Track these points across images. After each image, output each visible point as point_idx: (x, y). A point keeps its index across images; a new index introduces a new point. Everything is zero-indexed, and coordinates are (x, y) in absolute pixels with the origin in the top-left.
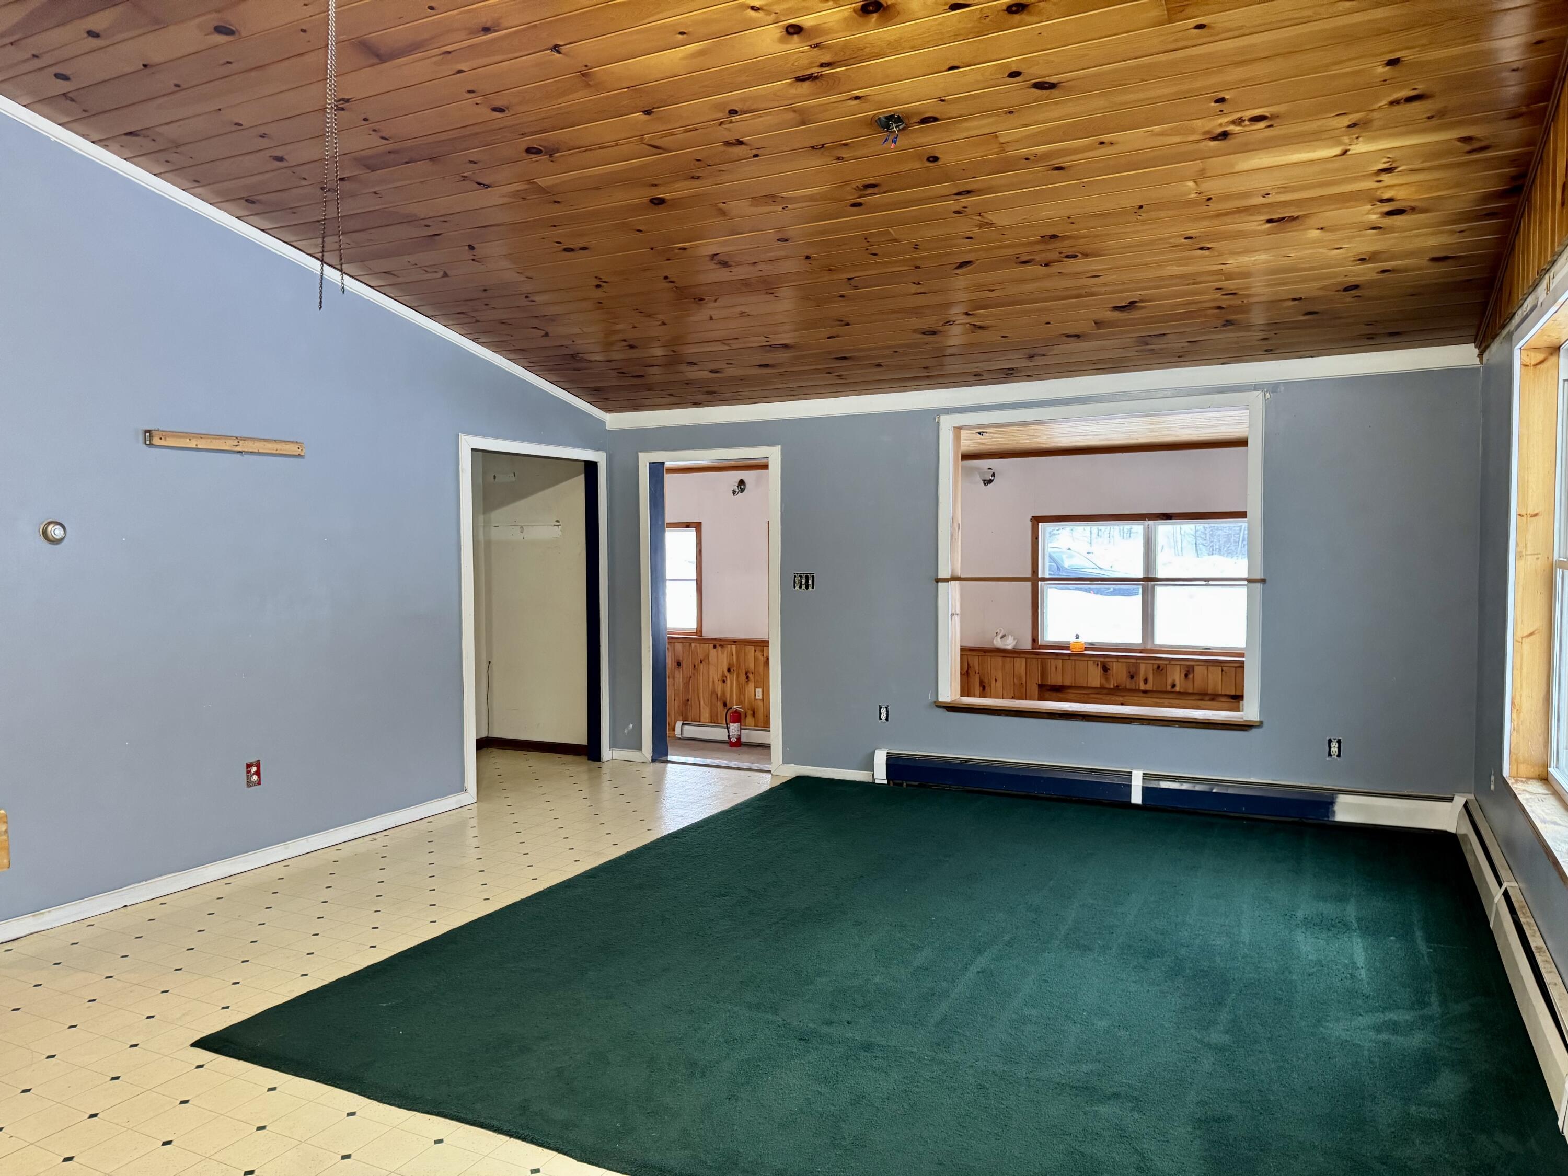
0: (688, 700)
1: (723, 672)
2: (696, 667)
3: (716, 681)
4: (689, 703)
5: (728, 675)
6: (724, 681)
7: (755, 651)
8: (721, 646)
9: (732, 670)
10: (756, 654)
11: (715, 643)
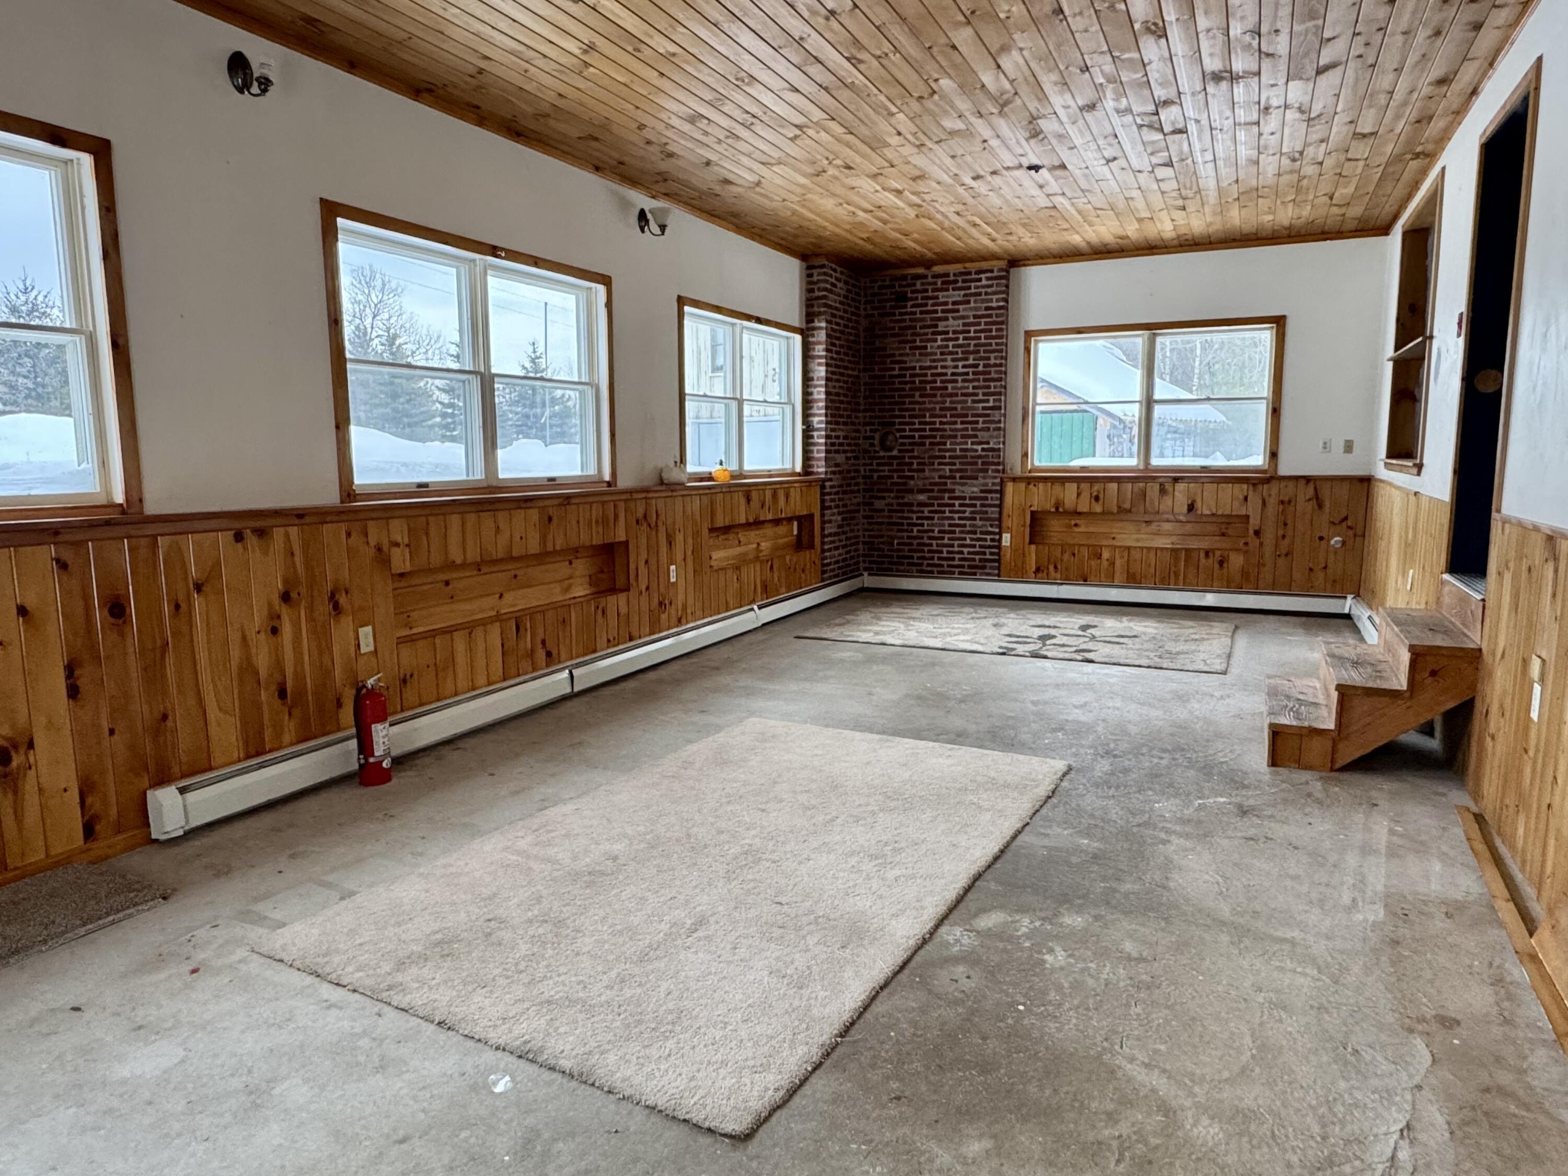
0: (165, 717)
1: (270, 605)
2: (184, 606)
3: (251, 635)
4: (169, 723)
5: (285, 611)
6: (275, 631)
7: (349, 535)
8: (261, 533)
9: (294, 595)
10: (350, 541)
11: (237, 525)
